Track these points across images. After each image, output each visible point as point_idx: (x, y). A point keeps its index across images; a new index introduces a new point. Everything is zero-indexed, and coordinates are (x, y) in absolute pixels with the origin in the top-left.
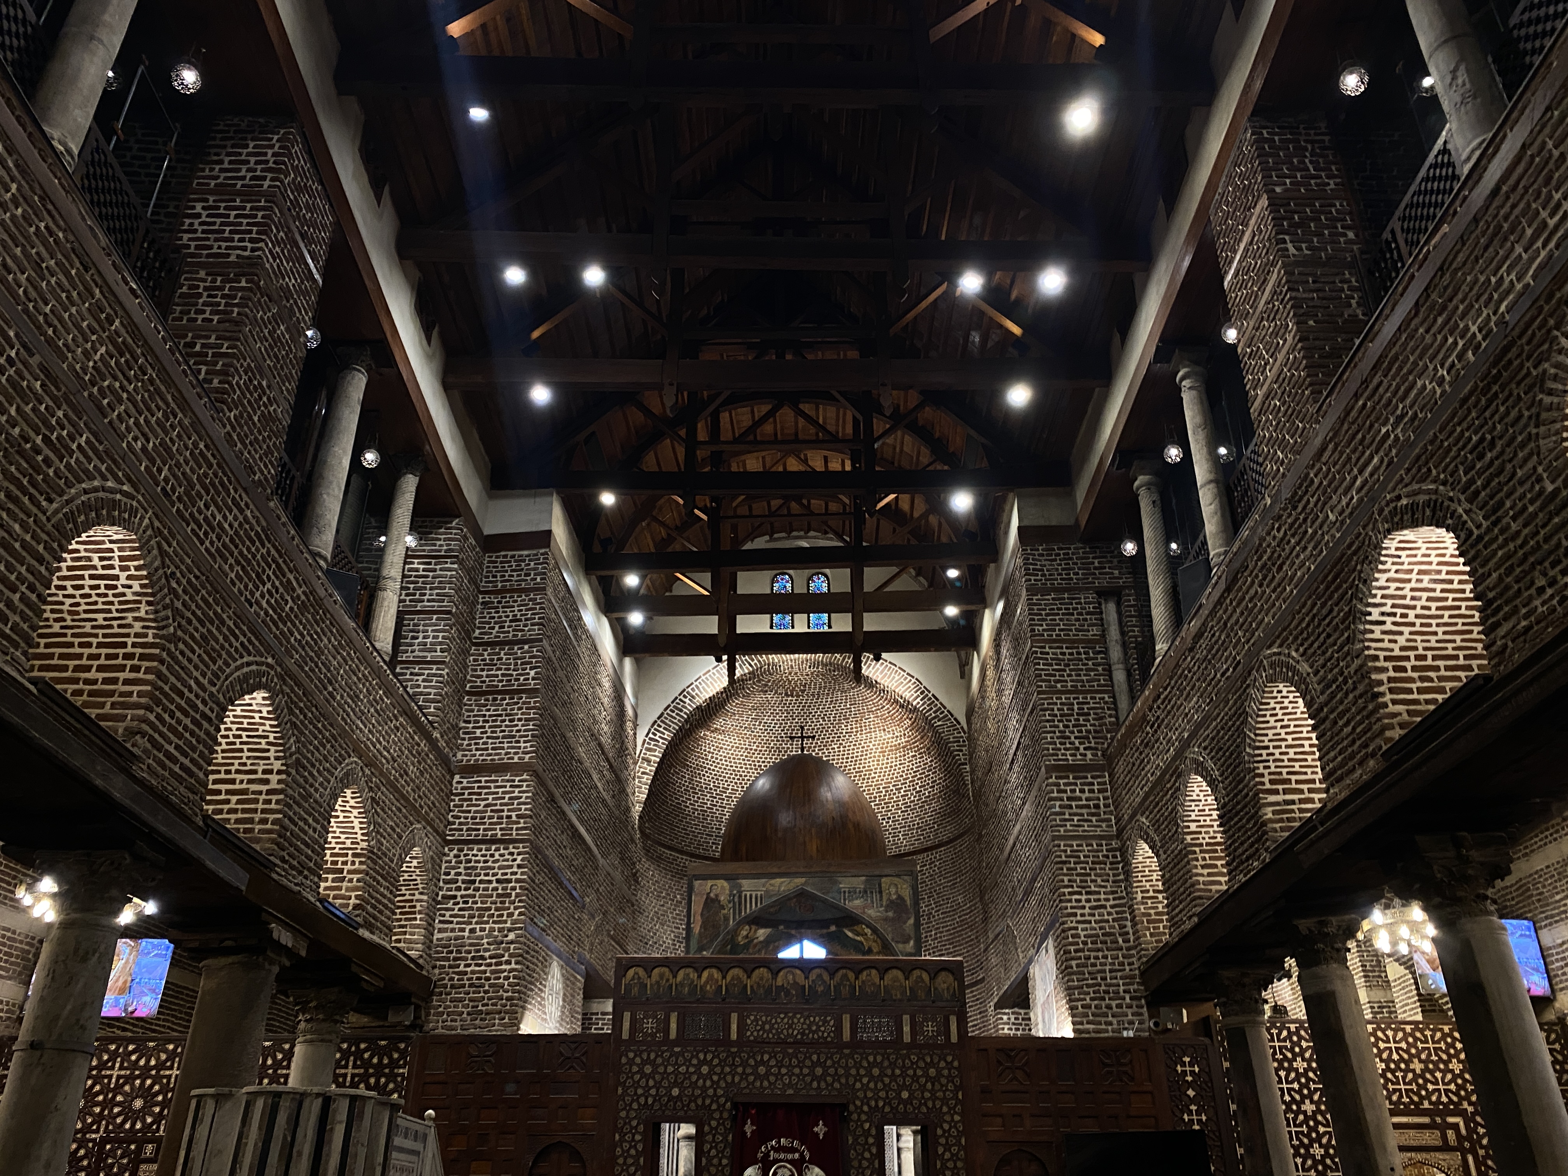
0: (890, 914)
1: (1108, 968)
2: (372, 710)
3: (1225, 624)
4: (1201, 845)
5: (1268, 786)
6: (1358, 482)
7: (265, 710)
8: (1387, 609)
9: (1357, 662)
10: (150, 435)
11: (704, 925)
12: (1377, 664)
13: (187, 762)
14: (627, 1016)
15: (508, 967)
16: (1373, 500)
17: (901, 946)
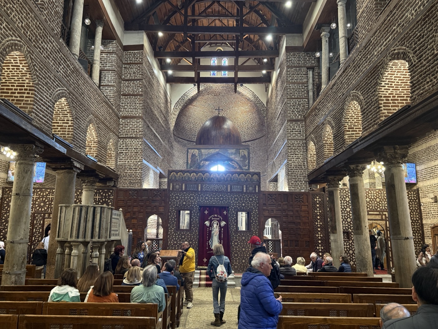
0: (242, 159)
1: (299, 174)
2: (95, 101)
3: (342, 82)
4: (328, 143)
5: (347, 129)
6: (384, 44)
7: (65, 103)
8: (387, 82)
9: (376, 97)
10: (23, 21)
11: (191, 161)
12: (381, 98)
13: (46, 119)
14: (171, 184)
15: (139, 171)
16: (388, 50)
17: (244, 167)
